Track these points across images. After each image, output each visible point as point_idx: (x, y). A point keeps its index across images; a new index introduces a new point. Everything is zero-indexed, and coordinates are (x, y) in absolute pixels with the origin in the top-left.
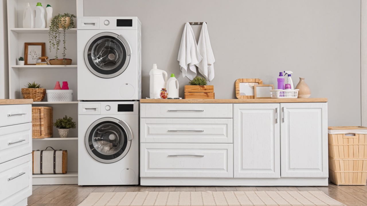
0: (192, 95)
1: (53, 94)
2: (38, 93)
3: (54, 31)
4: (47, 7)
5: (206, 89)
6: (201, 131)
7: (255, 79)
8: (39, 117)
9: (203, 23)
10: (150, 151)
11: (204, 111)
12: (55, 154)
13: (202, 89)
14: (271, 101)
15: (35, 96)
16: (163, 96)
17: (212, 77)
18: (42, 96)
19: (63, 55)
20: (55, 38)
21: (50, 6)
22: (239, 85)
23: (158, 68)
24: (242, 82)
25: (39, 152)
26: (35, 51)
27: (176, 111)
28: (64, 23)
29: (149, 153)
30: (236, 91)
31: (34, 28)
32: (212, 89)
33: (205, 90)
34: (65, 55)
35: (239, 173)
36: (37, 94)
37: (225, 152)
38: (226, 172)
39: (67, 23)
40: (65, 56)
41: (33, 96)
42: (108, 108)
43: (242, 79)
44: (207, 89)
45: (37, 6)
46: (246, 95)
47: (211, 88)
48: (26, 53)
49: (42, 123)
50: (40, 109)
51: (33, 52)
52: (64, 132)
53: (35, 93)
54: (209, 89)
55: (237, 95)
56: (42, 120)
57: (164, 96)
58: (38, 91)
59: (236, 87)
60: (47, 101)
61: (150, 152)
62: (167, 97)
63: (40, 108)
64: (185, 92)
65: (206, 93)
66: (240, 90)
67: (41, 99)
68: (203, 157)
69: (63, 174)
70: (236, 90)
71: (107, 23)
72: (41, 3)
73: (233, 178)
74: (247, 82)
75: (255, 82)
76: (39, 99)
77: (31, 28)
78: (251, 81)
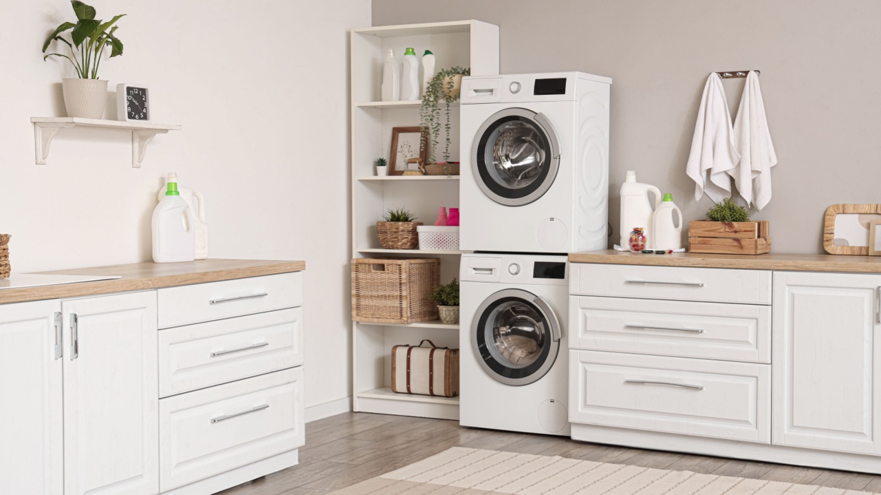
0: (705, 243)
1: (431, 234)
2: (402, 231)
3: (430, 106)
4: (425, 54)
5: (738, 230)
6: (696, 332)
7: (877, 206)
8: (398, 281)
9: (748, 72)
10: (590, 368)
11: (705, 285)
12: (431, 356)
13: (727, 230)
14: (866, 268)
15: (396, 237)
16: (634, 246)
17: (764, 200)
18: (410, 237)
19: (445, 155)
20: (431, 120)
21: (432, 53)
22: (833, 220)
23: (638, 180)
24: (841, 211)
25: (405, 350)
26: (409, 144)
27: (643, 283)
28: (449, 88)
29: (586, 372)
30: (825, 235)
31: (400, 100)
32: (751, 231)
33: (736, 232)
34: (448, 155)
35: (785, 435)
36: (400, 233)
37: (751, 383)
38: (754, 429)
39: (454, 88)
40: (448, 157)
41: (393, 238)
42: (514, 269)
43: (844, 206)
44: (739, 232)
45: (405, 54)
46: (851, 245)
47: (750, 229)
48: (394, 148)
49: (404, 293)
50: (400, 265)
51: (406, 146)
52: (448, 313)
53: (396, 232)
54: (745, 231)
55: (826, 243)
56: (404, 288)
57: (638, 245)
58: (401, 228)
59: (826, 223)
60: (418, 249)
61: (588, 370)
62: (643, 248)
63: (399, 262)
64: (689, 235)
65: (737, 240)
66: (835, 232)
67: (409, 244)
68: (701, 391)
69: (447, 397)
70: (825, 232)
71: (514, 87)
72: (413, 49)
73: (772, 446)
74: (855, 212)
75: (876, 214)
76: (404, 244)
77: (392, 100)
78: (866, 209)
